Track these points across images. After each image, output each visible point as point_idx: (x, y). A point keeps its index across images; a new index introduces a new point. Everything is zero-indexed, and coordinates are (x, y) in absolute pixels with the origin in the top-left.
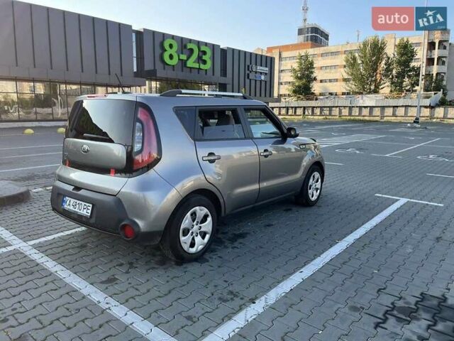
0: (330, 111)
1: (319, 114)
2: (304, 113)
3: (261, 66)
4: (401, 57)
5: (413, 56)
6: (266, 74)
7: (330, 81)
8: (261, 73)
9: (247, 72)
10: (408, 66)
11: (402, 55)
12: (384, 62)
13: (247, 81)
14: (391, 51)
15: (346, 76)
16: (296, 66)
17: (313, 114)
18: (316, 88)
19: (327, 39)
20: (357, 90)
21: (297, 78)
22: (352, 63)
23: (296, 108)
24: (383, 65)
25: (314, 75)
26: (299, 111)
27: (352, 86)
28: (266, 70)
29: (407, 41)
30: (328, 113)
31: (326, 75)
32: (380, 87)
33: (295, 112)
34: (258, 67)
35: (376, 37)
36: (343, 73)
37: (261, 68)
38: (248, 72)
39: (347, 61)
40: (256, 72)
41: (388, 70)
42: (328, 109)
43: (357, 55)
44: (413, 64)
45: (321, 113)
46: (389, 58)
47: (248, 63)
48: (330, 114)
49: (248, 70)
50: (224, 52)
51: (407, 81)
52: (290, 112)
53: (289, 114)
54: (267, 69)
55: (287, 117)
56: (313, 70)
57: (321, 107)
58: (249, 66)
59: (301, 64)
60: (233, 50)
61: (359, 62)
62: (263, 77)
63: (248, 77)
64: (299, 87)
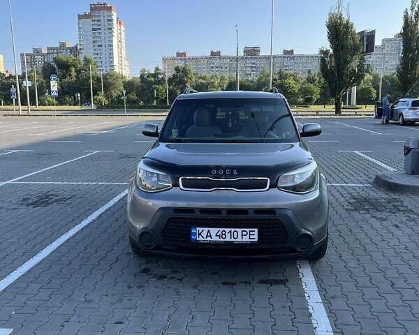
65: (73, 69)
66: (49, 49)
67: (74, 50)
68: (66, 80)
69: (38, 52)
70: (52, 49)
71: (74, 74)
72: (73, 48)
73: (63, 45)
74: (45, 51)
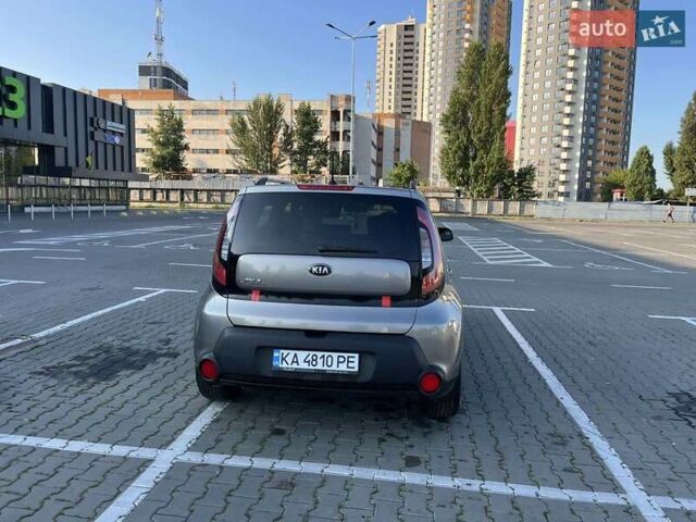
0: (223, 196)
1: (205, 200)
2: (182, 199)
3: (113, 121)
4: (304, 126)
5: (317, 127)
6: (122, 134)
7: (207, 151)
8: (114, 133)
9: (90, 129)
10: (311, 140)
11: (304, 124)
12: (281, 131)
13: (91, 143)
14: (289, 117)
15: (233, 146)
16: (155, 124)
17: (196, 200)
18: (189, 161)
19: (186, 87)
20: (249, 168)
21: (158, 143)
22: (240, 129)
23: (168, 191)
24: (280, 135)
25: (185, 141)
26: (174, 196)
27: (242, 161)
28: (122, 128)
29: (309, 107)
30: (219, 199)
31: (201, 142)
32: (280, 165)
33: (168, 197)
34: (109, 123)
35: (270, 96)
36: (228, 141)
37: (114, 124)
38: (92, 129)
39: (233, 125)
40: (105, 131)
41: (288, 142)
42: (219, 193)
43: (246, 118)
44: (317, 138)
45: (208, 198)
46: (288, 127)
47: (90, 114)
48: (223, 202)
49: (92, 125)
50: (47, 91)
51: (311, 160)
52: (159, 196)
53: (158, 199)
54: (123, 126)
55: (153, 204)
56: (183, 134)
57: (208, 191)
58: (92, 119)
59: (163, 123)
60: (64, 89)
61: (250, 127)
62: (117, 140)
63: (93, 138)
64: (163, 158)
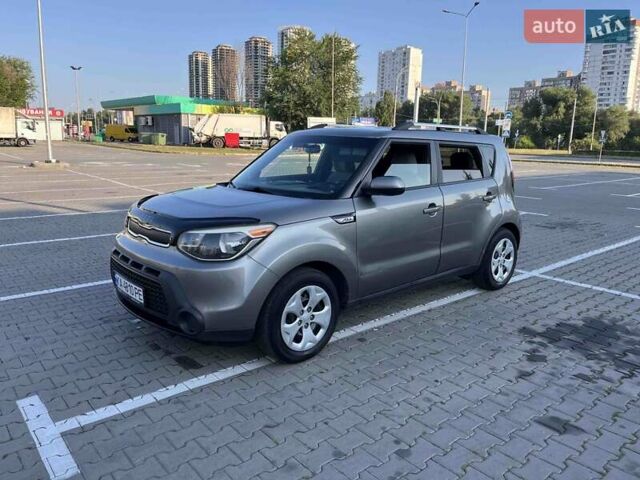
65: (562, 104)
66: (544, 81)
67: (576, 81)
68: (550, 118)
69: (530, 86)
70: (548, 80)
71: (562, 110)
72: (575, 78)
73: (562, 75)
74: (538, 84)
